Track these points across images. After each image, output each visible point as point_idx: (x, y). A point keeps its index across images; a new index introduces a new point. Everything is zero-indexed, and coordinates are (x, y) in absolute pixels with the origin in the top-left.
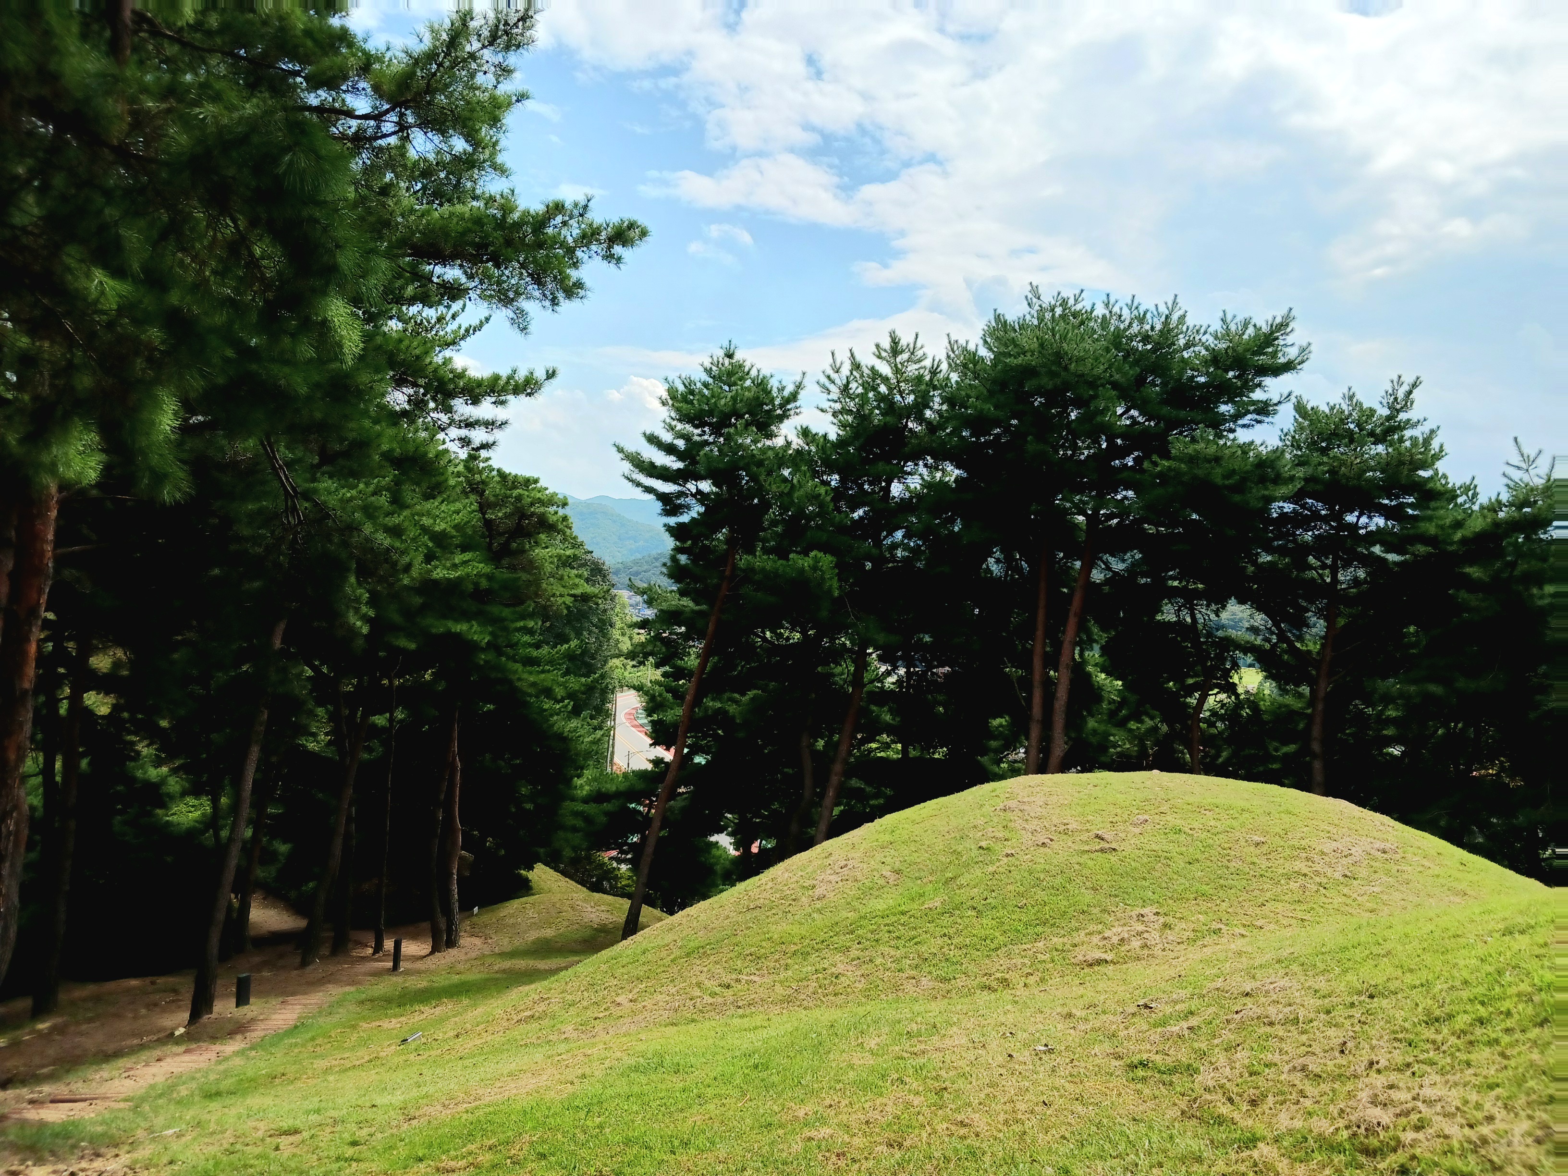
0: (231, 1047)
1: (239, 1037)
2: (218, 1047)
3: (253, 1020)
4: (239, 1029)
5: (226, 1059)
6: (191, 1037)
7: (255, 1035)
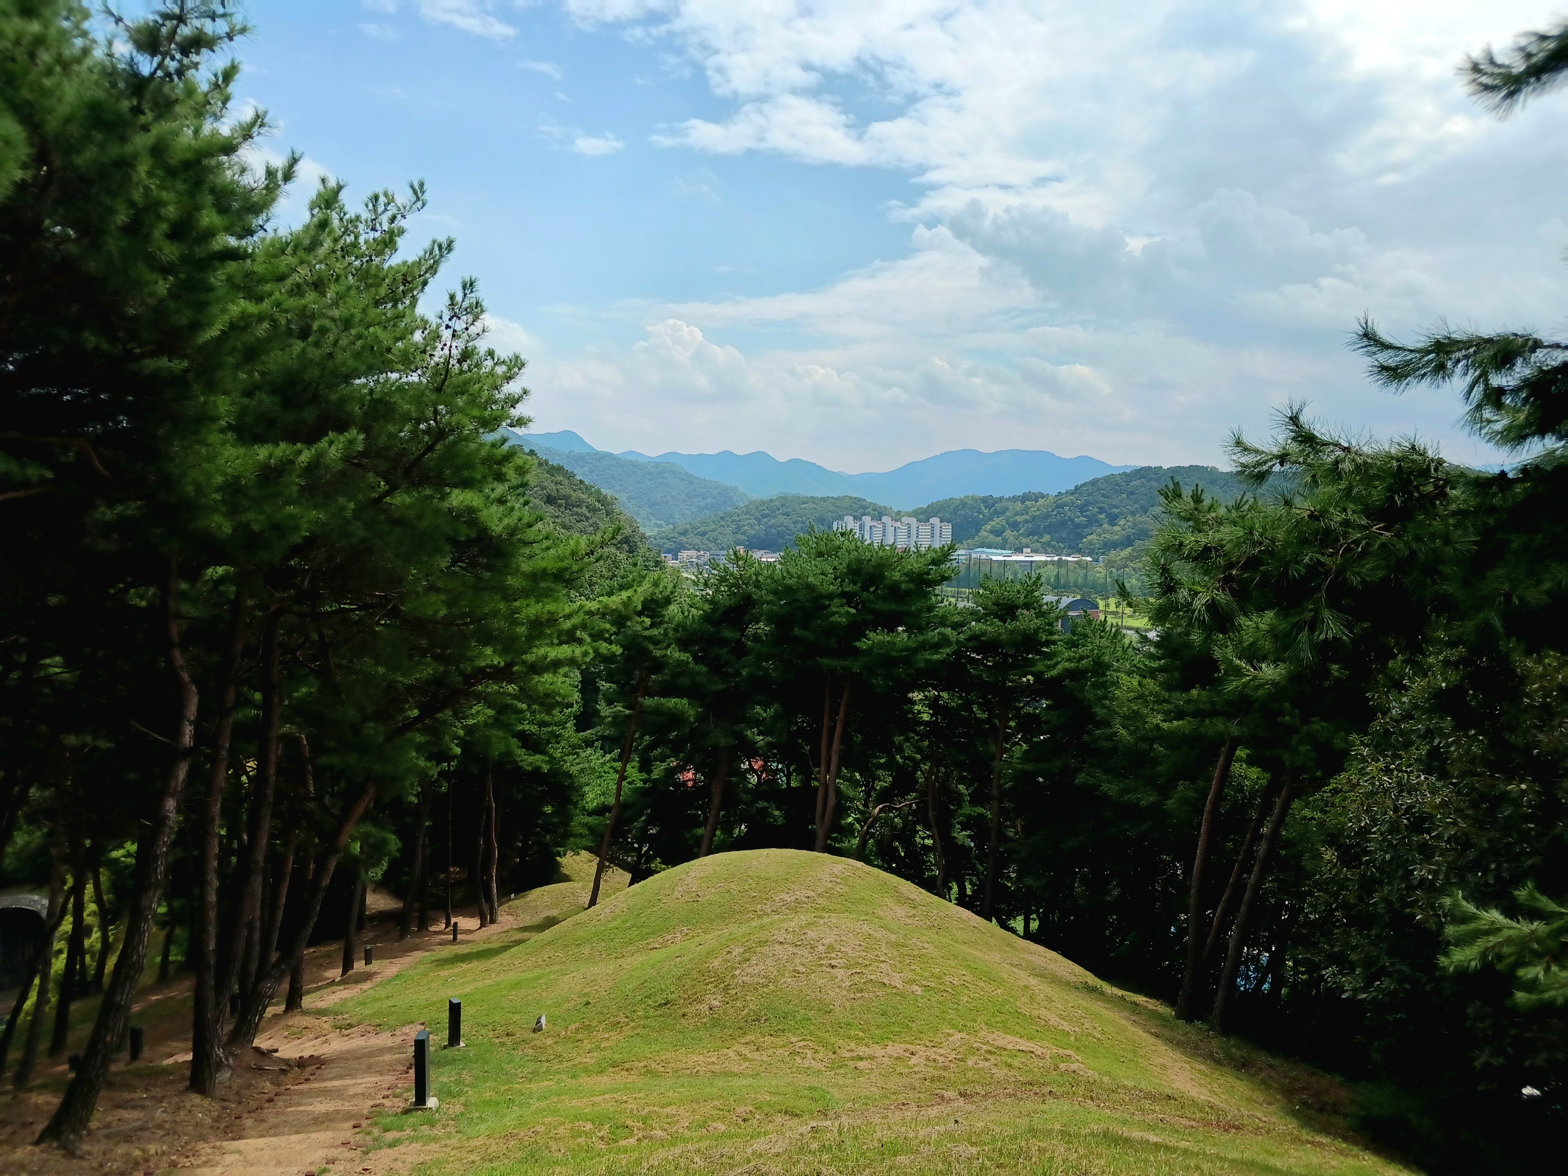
0: (366, 986)
1: (369, 982)
2: (359, 986)
3: (375, 973)
4: (367, 977)
5: (366, 991)
6: (343, 982)
7: (377, 979)
